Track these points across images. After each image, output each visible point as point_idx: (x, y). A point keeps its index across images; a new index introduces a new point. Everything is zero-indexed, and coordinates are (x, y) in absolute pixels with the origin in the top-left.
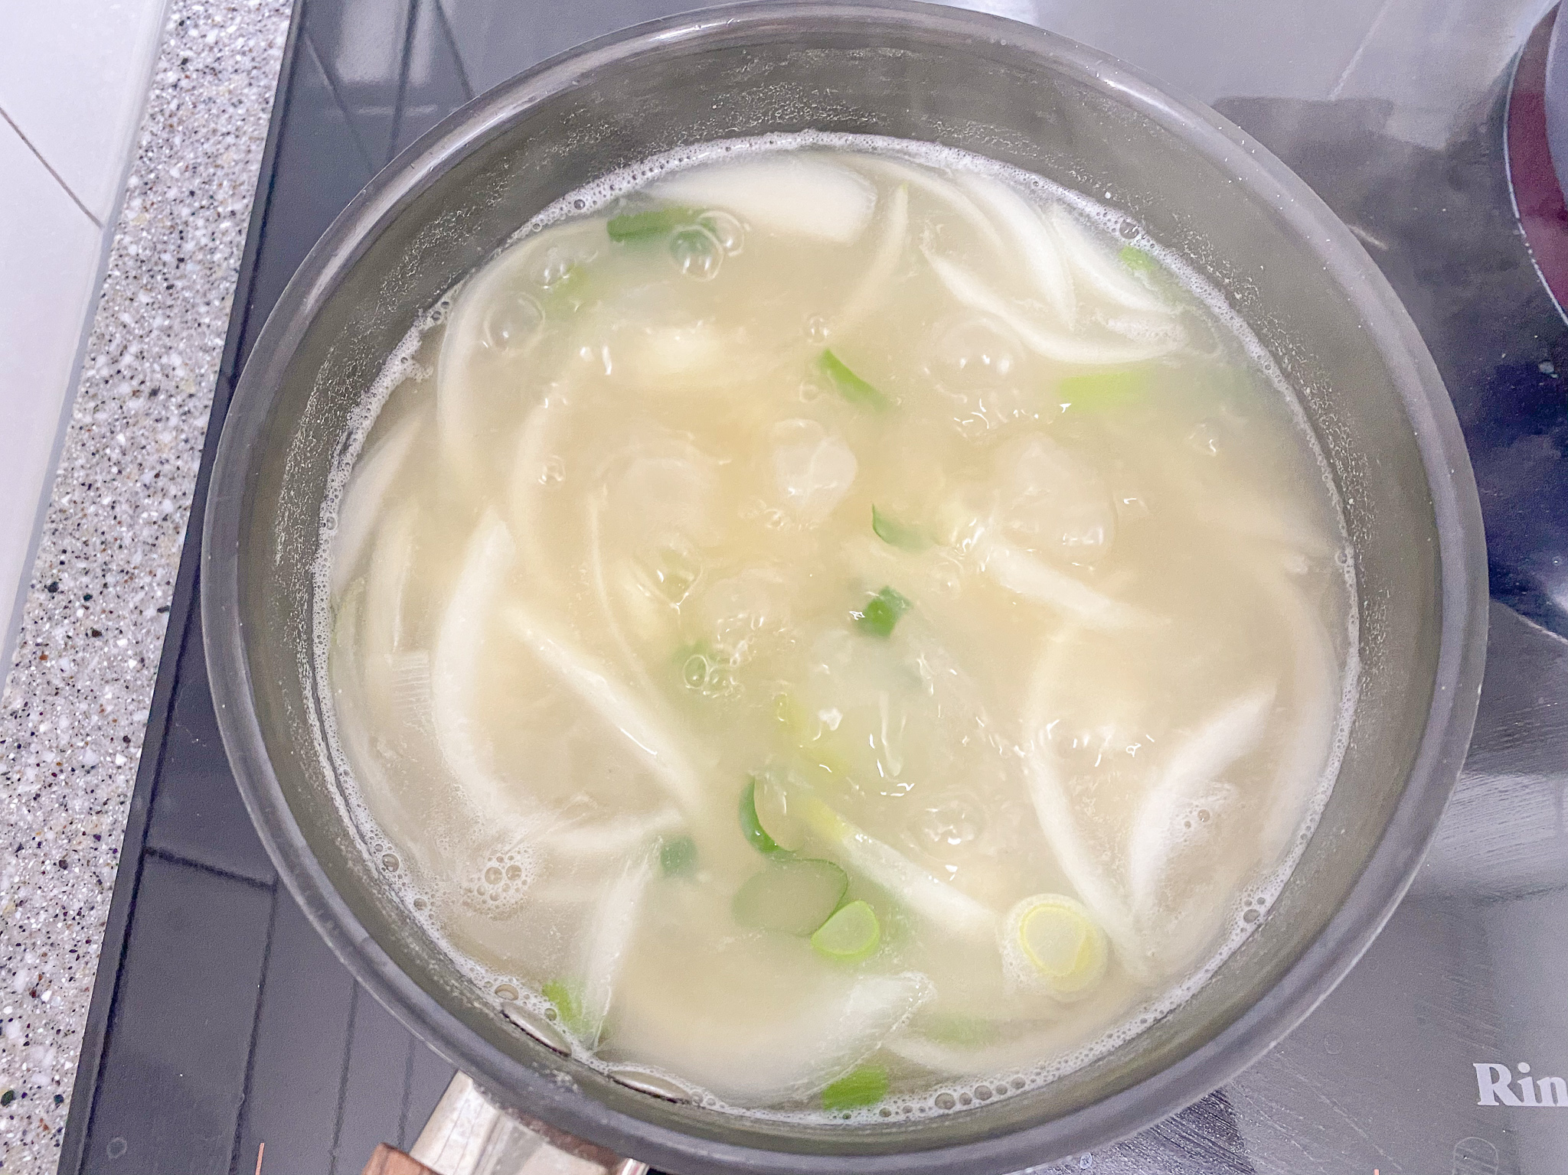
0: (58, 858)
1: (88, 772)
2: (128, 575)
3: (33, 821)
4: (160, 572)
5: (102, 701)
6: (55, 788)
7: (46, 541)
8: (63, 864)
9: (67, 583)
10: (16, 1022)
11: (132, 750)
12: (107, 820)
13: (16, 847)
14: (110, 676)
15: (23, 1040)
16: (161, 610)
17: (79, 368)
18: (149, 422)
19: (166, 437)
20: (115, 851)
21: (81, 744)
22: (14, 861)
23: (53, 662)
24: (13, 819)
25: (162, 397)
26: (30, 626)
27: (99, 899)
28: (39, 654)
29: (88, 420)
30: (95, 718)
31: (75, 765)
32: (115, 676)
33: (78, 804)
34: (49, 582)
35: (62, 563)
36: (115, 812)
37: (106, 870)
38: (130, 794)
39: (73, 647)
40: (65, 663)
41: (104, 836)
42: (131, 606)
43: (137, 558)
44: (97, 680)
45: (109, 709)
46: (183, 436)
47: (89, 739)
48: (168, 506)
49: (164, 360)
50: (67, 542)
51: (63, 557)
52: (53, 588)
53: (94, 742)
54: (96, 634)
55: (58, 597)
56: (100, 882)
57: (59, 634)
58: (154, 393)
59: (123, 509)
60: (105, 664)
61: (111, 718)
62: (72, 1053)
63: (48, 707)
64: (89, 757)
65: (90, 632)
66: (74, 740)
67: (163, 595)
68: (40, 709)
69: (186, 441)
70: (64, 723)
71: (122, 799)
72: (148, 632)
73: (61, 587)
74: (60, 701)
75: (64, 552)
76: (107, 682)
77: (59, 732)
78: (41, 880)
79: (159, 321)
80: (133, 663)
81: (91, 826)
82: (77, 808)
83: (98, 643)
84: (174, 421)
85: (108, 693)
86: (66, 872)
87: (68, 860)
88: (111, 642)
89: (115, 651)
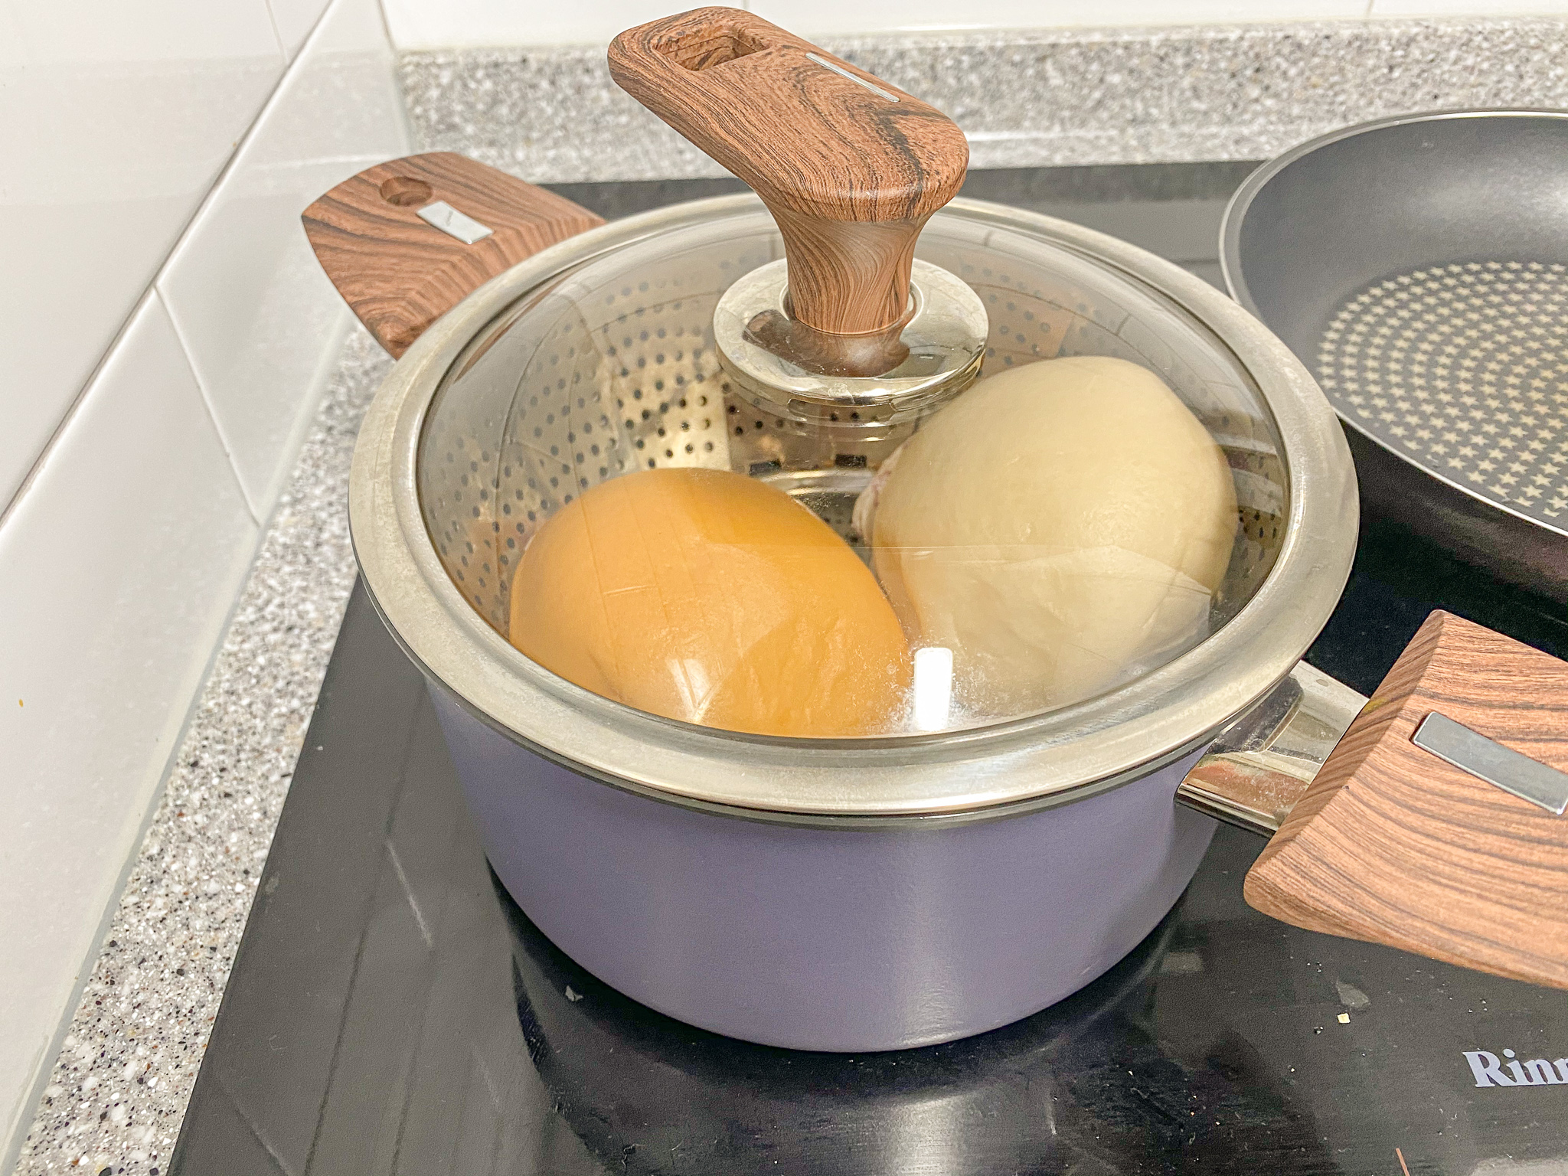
0: (177, 967)
1: (210, 898)
2: (258, 752)
3: (158, 939)
4: (285, 750)
5: (228, 844)
6: (179, 912)
7: (193, 732)
8: (180, 972)
9: (207, 759)
10: (121, 1107)
11: (251, 879)
12: (224, 935)
13: (139, 961)
14: (236, 825)
15: (127, 1121)
16: (284, 776)
17: (232, 615)
18: (285, 648)
19: (297, 657)
20: (228, 959)
21: (207, 877)
22: (136, 971)
23: (189, 818)
24: (139, 938)
25: (296, 631)
26: (171, 791)
27: (210, 998)
28: (177, 812)
29: (235, 648)
30: (220, 857)
31: (199, 893)
32: (240, 825)
33: (198, 924)
34: (192, 760)
35: (204, 746)
36: (231, 928)
37: (218, 975)
38: (246, 914)
39: (207, 806)
40: (200, 818)
41: (220, 947)
42: (259, 774)
43: (267, 740)
44: (225, 828)
45: (233, 849)
46: (312, 656)
47: (214, 873)
48: (295, 703)
49: (301, 607)
50: (210, 732)
51: (205, 743)
52: (195, 764)
53: (218, 876)
54: (227, 795)
55: (198, 771)
56: (212, 985)
57: (196, 797)
58: (290, 629)
59: (259, 707)
60: (233, 817)
61: (234, 857)
62: (171, 1130)
63: (181, 851)
64: (213, 887)
65: (222, 795)
66: (201, 874)
67: (287, 765)
68: (174, 852)
69: (314, 659)
70: (193, 862)
71: (238, 917)
72: (272, 793)
73: (202, 763)
74: (191, 847)
75: (207, 739)
76: (234, 830)
77: (188, 869)
78: (159, 986)
79: (298, 583)
80: (257, 815)
81: (209, 940)
82: (198, 927)
83: (228, 801)
84: (305, 647)
85: (234, 837)
86: (182, 978)
87: (185, 968)
88: (240, 801)
89: (242, 807)
